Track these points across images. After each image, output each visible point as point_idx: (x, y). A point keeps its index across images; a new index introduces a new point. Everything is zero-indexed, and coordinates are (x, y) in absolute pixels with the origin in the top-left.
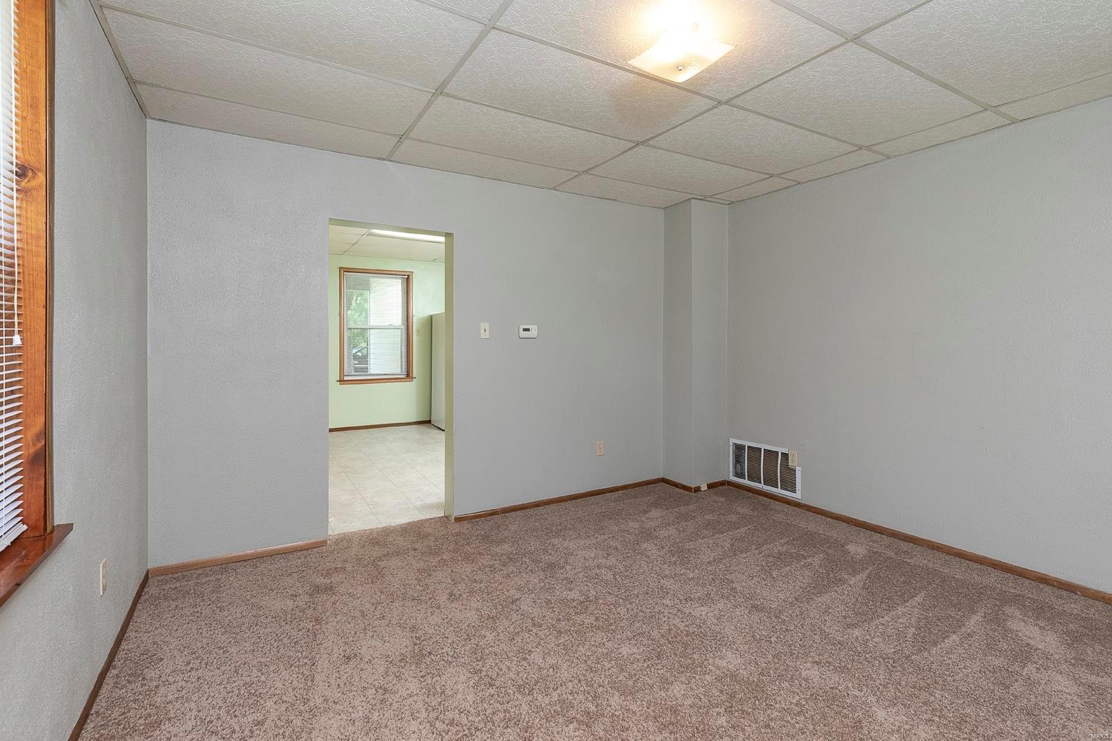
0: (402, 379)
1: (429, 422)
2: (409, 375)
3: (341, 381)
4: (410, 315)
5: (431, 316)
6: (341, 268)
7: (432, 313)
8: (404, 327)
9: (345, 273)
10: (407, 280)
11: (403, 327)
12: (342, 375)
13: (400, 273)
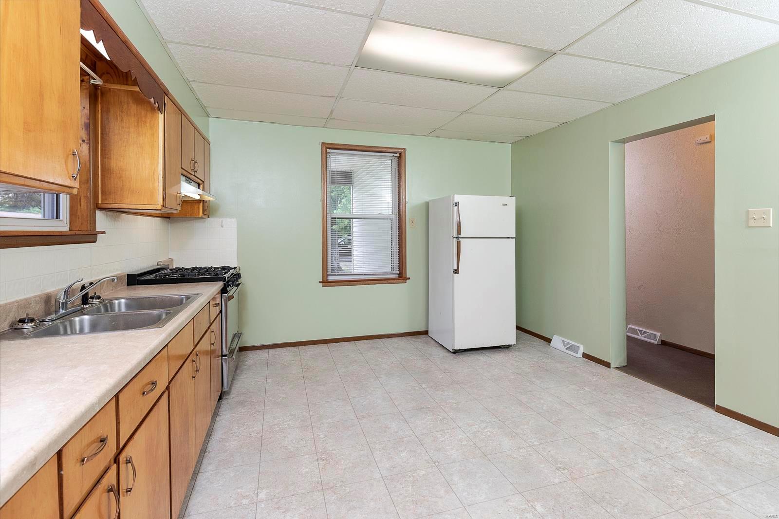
0: (392, 279)
1: (426, 333)
2: (402, 277)
3: (325, 282)
4: (403, 201)
5: (427, 205)
6: (323, 144)
7: (427, 198)
8: (395, 218)
9: (328, 150)
10: (400, 157)
11: (393, 216)
12: (326, 275)
13: (391, 150)
